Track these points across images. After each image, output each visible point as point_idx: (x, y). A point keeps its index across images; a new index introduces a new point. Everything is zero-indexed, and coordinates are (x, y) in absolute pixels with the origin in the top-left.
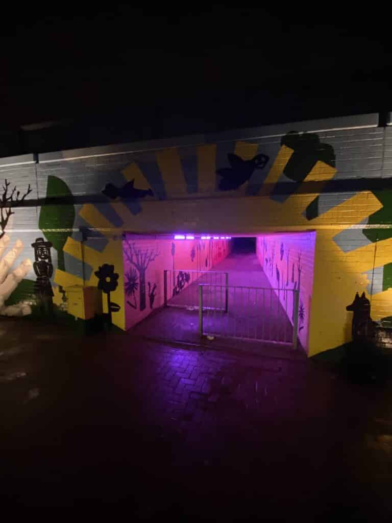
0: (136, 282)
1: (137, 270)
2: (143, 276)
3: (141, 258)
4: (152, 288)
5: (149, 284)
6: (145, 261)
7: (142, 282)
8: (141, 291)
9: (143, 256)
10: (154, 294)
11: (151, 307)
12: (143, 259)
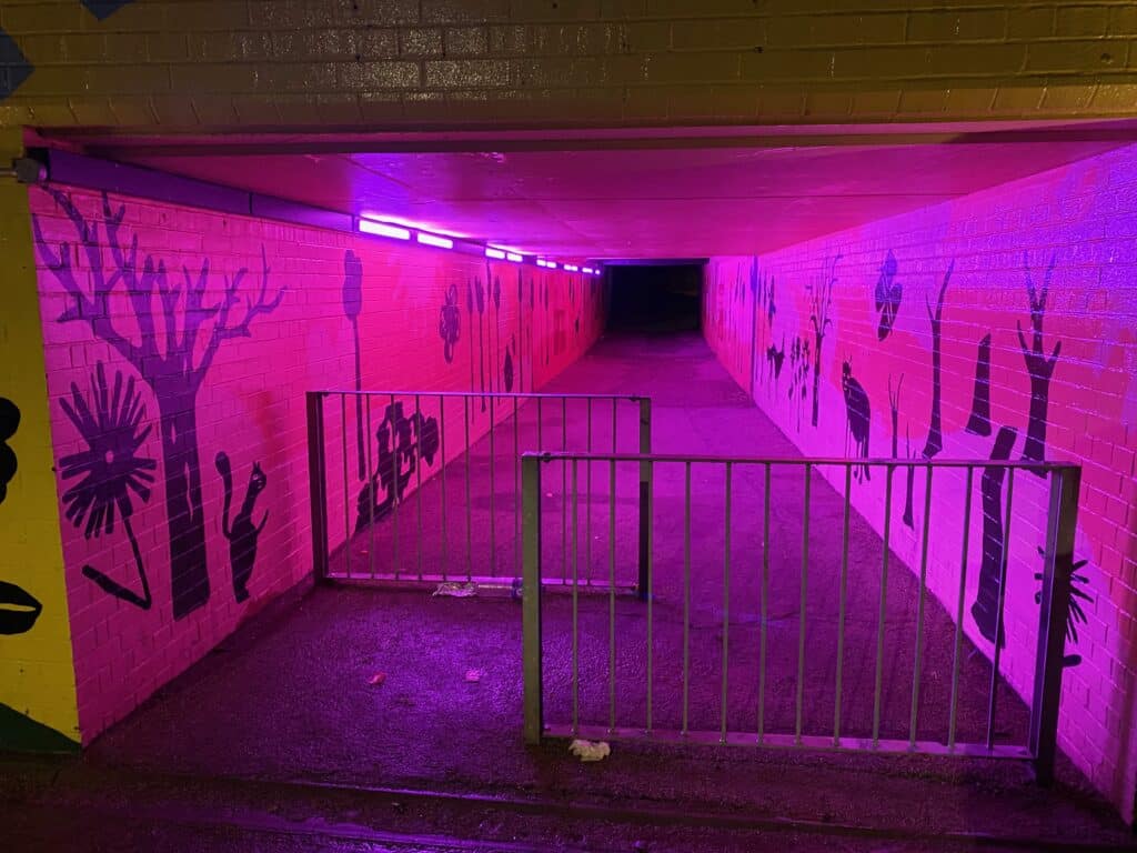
0: (140, 453)
1: (142, 385)
2: (180, 415)
3: (169, 314)
4: (240, 489)
5: (223, 465)
6: (191, 333)
7: (182, 454)
8: (176, 505)
9: (182, 303)
10: (256, 518)
11: (241, 592)
12: (180, 320)
